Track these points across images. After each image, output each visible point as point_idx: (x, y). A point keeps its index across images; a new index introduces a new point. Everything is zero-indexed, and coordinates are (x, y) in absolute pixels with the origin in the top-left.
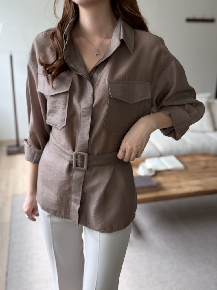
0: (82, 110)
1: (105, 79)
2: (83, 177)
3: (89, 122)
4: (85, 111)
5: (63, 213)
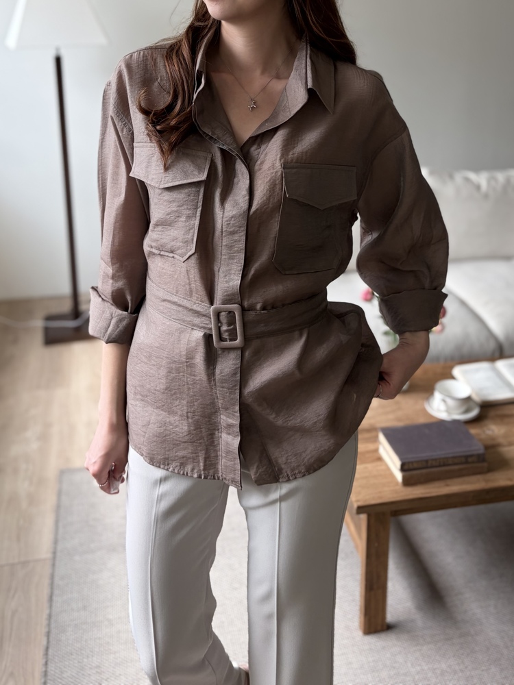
0: (227, 221)
1: (276, 160)
4: (232, 222)
5: (202, 464)
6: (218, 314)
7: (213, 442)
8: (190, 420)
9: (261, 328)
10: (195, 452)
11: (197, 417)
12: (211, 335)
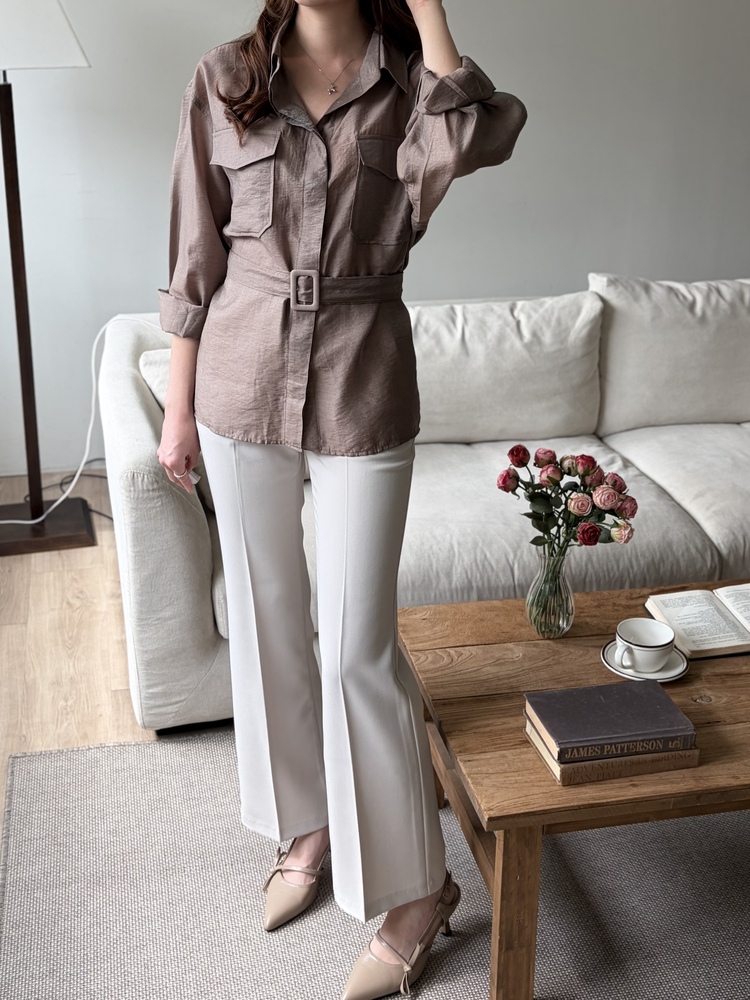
0: (308, 193)
1: (350, 134)
2: (311, 336)
3: (321, 215)
4: (312, 194)
5: (265, 430)
6: (297, 278)
7: (277, 407)
8: (257, 387)
9: (337, 294)
10: (259, 419)
11: (264, 384)
12: (289, 299)
